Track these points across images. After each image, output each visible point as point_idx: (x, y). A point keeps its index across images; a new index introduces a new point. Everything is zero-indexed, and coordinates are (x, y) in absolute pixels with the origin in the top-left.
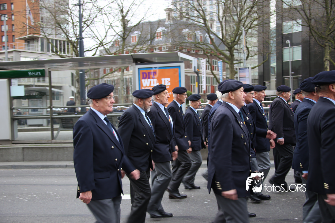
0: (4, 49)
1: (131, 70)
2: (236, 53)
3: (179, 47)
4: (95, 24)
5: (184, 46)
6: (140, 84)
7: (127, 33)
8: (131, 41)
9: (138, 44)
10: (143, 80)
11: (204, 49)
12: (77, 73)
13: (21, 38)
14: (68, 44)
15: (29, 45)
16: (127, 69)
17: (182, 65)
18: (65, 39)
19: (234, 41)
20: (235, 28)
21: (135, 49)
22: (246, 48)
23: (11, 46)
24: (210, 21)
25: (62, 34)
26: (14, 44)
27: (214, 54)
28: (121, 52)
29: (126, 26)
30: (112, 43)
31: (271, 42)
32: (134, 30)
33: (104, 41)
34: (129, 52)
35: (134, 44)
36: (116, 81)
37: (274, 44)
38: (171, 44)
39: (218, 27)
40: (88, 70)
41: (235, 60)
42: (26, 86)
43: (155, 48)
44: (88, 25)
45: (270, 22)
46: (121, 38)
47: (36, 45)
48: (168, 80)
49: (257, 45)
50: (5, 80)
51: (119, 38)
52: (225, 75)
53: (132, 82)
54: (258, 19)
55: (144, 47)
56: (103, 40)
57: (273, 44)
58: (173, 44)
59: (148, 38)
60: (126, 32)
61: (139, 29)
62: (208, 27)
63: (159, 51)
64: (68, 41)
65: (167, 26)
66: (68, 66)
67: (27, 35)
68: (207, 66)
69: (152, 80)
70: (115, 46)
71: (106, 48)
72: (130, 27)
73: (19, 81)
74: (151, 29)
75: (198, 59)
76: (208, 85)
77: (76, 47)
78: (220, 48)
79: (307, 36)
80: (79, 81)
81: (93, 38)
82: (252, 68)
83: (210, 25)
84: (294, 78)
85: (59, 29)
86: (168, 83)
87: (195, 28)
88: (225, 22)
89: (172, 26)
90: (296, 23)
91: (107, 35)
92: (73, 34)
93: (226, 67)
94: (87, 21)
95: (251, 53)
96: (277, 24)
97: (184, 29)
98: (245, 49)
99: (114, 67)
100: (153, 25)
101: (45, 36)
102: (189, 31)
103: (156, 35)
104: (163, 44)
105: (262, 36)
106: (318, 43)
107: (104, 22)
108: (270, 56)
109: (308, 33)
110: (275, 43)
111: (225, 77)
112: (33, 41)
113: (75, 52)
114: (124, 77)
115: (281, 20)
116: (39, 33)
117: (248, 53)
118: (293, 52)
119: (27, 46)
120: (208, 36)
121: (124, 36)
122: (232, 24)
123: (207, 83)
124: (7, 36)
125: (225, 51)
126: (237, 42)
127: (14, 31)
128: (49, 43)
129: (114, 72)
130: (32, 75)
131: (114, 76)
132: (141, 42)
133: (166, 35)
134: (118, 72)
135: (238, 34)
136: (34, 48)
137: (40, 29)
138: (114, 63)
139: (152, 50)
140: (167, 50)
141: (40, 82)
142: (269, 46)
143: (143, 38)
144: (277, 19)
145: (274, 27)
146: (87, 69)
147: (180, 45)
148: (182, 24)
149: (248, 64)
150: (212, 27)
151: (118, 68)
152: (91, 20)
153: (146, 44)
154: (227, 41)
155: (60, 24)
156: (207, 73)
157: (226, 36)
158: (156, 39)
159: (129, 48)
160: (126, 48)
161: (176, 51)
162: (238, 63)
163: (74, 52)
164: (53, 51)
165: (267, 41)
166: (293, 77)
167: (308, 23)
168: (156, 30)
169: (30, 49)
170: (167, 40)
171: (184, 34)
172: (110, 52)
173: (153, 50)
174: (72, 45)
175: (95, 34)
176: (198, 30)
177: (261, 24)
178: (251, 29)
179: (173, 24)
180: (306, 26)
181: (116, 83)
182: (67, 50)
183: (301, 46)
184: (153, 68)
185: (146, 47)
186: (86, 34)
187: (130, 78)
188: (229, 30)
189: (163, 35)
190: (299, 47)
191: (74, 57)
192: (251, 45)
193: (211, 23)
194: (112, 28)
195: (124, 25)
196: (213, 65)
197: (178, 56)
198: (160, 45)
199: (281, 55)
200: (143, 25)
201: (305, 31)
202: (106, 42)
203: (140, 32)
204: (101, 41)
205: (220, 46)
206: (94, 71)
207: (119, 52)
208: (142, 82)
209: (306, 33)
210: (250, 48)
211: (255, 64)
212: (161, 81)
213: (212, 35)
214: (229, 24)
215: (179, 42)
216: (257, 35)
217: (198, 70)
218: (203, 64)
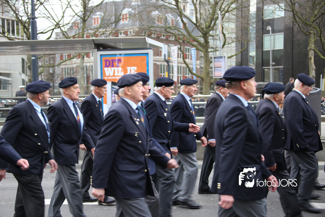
1: (92, 57)
2: (212, 40)
3: (148, 32)
5: (153, 31)
6: (102, 73)
7: (88, 13)
8: (92, 24)
9: (100, 27)
10: (106, 69)
11: (176, 35)
12: (29, 59)
14: (17, 24)
16: (88, 55)
17: (151, 52)
18: (14, 19)
19: (209, 26)
20: (211, 12)
21: (97, 33)
22: (222, 35)
24: (183, 2)
25: (9, 12)
27: (186, 40)
28: (81, 36)
29: (87, 5)
30: (70, 25)
31: (251, 28)
32: (96, 11)
33: (60, 23)
34: (90, 36)
35: (96, 26)
36: (75, 69)
37: (254, 30)
38: (139, 28)
39: (193, 10)
40: (41, 56)
41: (210, 47)
43: (120, 32)
44: (42, 2)
45: (249, 6)
46: (81, 20)
48: (134, 69)
49: (235, 31)
51: (78, 19)
52: (198, 65)
53: (93, 70)
54: (236, 2)
55: (108, 31)
56: (59, 21)
57: (252, 30)
58: (141, 28)
59: (112, 20)
60: (86, 13)
61: (101, 10)
62: (181, 9)
63: (124, 35)
64: (18, 20)
65: (134, 7)
66: (17, 51)
68: (178, 53)
69: (116, 69)
70: (74, 28)
71: (64, 30)
72: (91, 7)
74: (116, 10)
75: (169, 45)
76: (179, 75)
77: (28, 28)
78: (194, 34)
79: (290, 23)
80: (32, 68)
81: (47, 18)
82: (229, 58)
83: (182, 8)
84: (275, 69)
85: (7, 6)
87: (166, 10)
88: (200, 5)
89: (139, 7)
90: (278, 7)
91: (64, 15)
92: (24, 13)
93: (200, 55)
95: (228, 40)
96: (258, 8)
97: (154, 10)
98: (221, 35)
99: (72, 53)
100: (118, 5)
102: (159, 14)
103: (121, 17)
104: (129, 28)
105: (241, 21)
106: (302, 30)
108: (249, 44)
109: (292, 19)
110: (255, 29)
111: (198, 67)
113: (26, 34)
114: (84, 64)
115: (262, 4)
117: (224, 40)
118: (274, 40)
120: (180, 19)
121: (84, 17)
122: (208, 7)
123: (178, 73)
125: (199, 38)
126: (213, 27)
129: (73, 58)
131: (73, 63)
132: (104, 24)
133: (133, 18)
134: (77, 59)
135: (213, 19)
138: (73, 49)
139: (117, 35)
140: (134, 35)
142: (248, 33)
143: (107, 20)
144: (258, 3)
145: (254, 12)
146: (41, 55)
147: (148, 29)
148: (151, 6)
149: (224, 53)
150: (185, 10)
151: (77, 54)
153: (110, 28)
154: (202, 26)
156: (179, 62)
157: (200, 21)
158: (122, 22)
159: (90, 31)
160: (87, 32)
161: (144, 36)
163: (25, 34)
165: (246, 27)
166: (274, 68)
167: (292, 7)
168: (122, 12)
170: (133, 24)
171: (154, 17)
172: (68, 35)
173: (118, 34)
174: (23, 25)
175: (50, 14)
176: (168, 12)
177: (240, 8)
178: (229, 13)
179: (141, 5)
180: (289, 11)
181: (74, 71)
182: (17, 31)
183: (283, 33)
184: (118, 55)
185: (110, 30)
186: (40, 14)
187: (91, 66)
188: (203, 13)
189: (129, 18)
190: (281, 34)
191: (25, 39)
192: (228, 31)
193: (184, 5)
194: (70, 8)
195: (85, 4)
196: (185, 53)
197: (146, 41)
198: (126, 28)
199: (261, 43)
200: (106, 5)
201: (288, 17)
202: (63, 24)
203: (103, 13)
204: (57, 22)
205: (193, 31)
206: (49, 57)
207: (78, 35)
208: (104, 71)
209: (289, 19)
210: (227, 35)
211: (232, 53)
212: (127, 70)
213: (185, 19)
214: (204, 7)
215: (147, 25)
216: (235, 20)
217: (169, 58)
218: (174, 51)
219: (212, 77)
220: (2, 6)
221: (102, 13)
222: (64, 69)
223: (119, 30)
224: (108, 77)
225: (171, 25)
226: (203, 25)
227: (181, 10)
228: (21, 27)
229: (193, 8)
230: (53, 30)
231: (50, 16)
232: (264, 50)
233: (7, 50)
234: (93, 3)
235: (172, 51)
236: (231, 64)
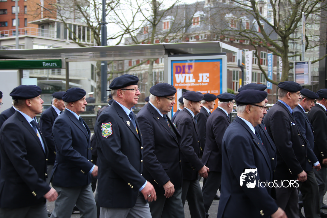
0: (15, 35)
1: (161, 62)
2: (291, 44)
3: (221, 36)
4: (121, 7)
5: (226, 34)
6: (173, 79)
7: (158, 18)
8: (162, 28)
9: (170, 32)
10: (176, 75)
11: (251, 39)
12: (98, 65)
13: (34, 21)
14: (88, 30)
15: (43, 31)
16: (157, 61)
18: (85, 25)
20: (291, 13)
21: (167, 38)
22: (305, 38)
23: (22, 31)
24: (260, 4)
25: (81, 18)
26: (25, 28)
27: (263, 44)
28: (150, 41)
29: (157, 9)
30: (140, 30)
32: (167, 15)
33: (130, 28)
34: (160, 41)
35: (166, 31)
36: (143, 76)
38: (211, 32)
39: (270, 11)
40: (111, 61)
41: (289, 52)
42: (39, 79)
43: (191, 36)
44: (113, 7)
46: (151, 24)
47: (52, 30)
48: (206, 76)
49: (319, 33)
50: (16, 71)
51: (148, 24)
52: (275, 71)
53: (162, 76)
54: (322, 1)
55: (178, 36)
56: (129, 26)
58: (213, 32)
59: (183, 24)
60: (156, 17)
61: (172, 14)
63: (195, 40)
64: (89, 26)
65: (207, 10)
66: (88, 57)
67: (41, 19)
68: (253, 59)
69: (187, 75)
70: (143, 33)
71: (133, 35)
72: (162, 10)
73: (31, 73)
74: (187, 13)
75: (244, 50)
77: (98, 34)
78: (271, 38)
80: (101, 74)
81: (117, 24)
82: (313, 63)
83: (259, 10)
85: (79, 13)
86: (206, 79)
87: (241, 13)
88: (279, 5)
89: (212, 10)
91: (134, 20)
92: (95, 18)
93: (278, 61)
94: (111, 3)
95: (310, 43)
97: (228, 13)
99: (141, 58)
100: (189, 8)
101: (62, 20)
102: (233, 17)
103: (193, 21)
104: (201, 32)
107: (131, 5)
111: (276, 73)
112: (48, 26)
113: (96, 40)
114: (153, 70)
116: (55, 16)
117: (306, 44)
119: (41, 31)
120: (256, 22)
121: (154, 22)
122: (288, 8)
124: (19, 19)
125: (277, 41)
126: (293, 30)
127: (26, 13)
128: (67, 28)
129: (142, 64)
130: (46, 66)
131: (142, 69)
132: (174, 29)
133: (205, 21)
134: (146, 65)
135: (294, 20)
136: (49, 34)
137: (56, 12)
138: (142, 54)
139: (187, 39)
140: (205, 40)
141: (55, 74)
143: (177, 24)
146: (109, 61)
147: (221, 33)
148: (224, 8)
150: (262, 12)
151: (146, 60)
152: (116, 2)
153: (181, 32)
154: (281, 29)
155: (79, 6)
156: (254, 68)
157: (279, 23)
158: (193, 26)
159: (160, 36)
160: (156, 37)
161: (216, 40)
162: (293, 56)
163: (95, 40)
164: (70, 38)
168: (193, 15)
169: (45, 35)
170: (205, 27)
171: (227, 20)
172: (137, 40)
173: (189, 38)
174: (93, 31)
175: (120, 19)
176: (244, 15)
178: (312, 13)
179: (214, 8)
181: (143, 78)
182: (87, 37)
184: (188, 61)
185: (180, 35)
187: (159, 72)
188: (283, 15)
189: (201, 21)
191: (94, 45)
192: (311, 34)
193: (261, 7)
194: (140, 12)
195: (155, 8)
196: (261, 58)
197: (220, 46)
198: (197, 32)
200: (177, 8)
202: (133, 28)
203: (174, 17)
204: (127, 27)
205: (271, 35)
206: (118, 63)
207: (148, 40)
208: (175, 77)
210: (310, 38)
211: (315, 58)
212: (199, 77)
213: (262, 21)
214: (284, 8)
215: (220, 29)
216: (319, 21)
217: (243, 64)
218: (248, 56)
220: (74, 12)
221: (172, 17)
223: (189, 35)
224: (178, 83)
225: (246, 28)
226: (282, 27)
227: (258, 12)
228: (91, 33)
229: (271, 9)
230: (123, 35)
233: (77, 57)
234: (164, 7)
235: (246, 57)
236: (313, 70)
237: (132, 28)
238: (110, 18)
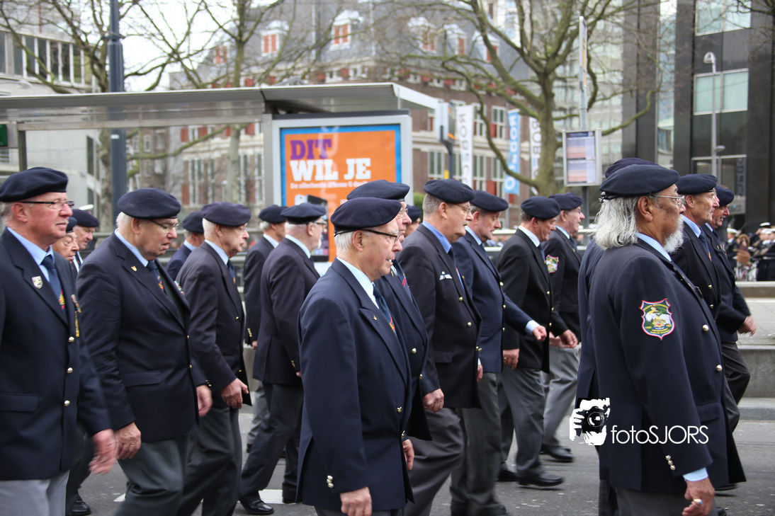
1: (260, 132)
2: (560, 90)
3: (399, 70)
5: (412, 66)
6: (285, 175)
7: (250, 25)
8: (260, 50)
9: (280, 59)
10: (293, 164)
11: (469, 77)
12: (104, 138)
14: (76, 54)
16: (249, 129)
17: (406, 121)
18: (68, 39)
19: (555, 54)
20: (559, 17)
21: (272, 74)
22: (588, 76)
25: (57, 22)
27: (496, 90)
28: (232, 81)
29: (247, 5)
30: (206, 54)
31: (662, 57)
32: (270, 18)
33: (181, 49)
34: (256, 81)
35: (270, 57)
36: (216, 165)
37: (670, 64)
38: (376, 61)
39: (510, 13)
40: (135, 131)
41: (557, 108)
43: (330, 69)
45: (658, 2)
46: (233, 40)
48: (364, 165)
49: (620, 65)
51: (225, 39)
53: (263, 166)
55: (299, 69)
56: (179, 45)
57: (665, 64)
58: (382, 61)
59: (310, 42)
60: (246, 24)
61: (283, 16)
62: (483, 12)
63: (340, 79)
64: (77, 43)
65: (365, 7)
66: (76, 119)
68: (475, 124)
69: (319, 163)
70: (215, 61)
71: (190, 67)
72: (259, 8)
74: (319, 15)
75: (452, 104)
76: (478, 179)
77: (101, 62)
78: (515, 75)
79: (765, 42)
80: (110, 160)
81: (150, 38)
82: (605, 134)
83: (486, 9)
84: (724, 162)
85: (50, 10)
86: (364, 172)
87: (444, 16)
89: (377, 8)
91: (192, 30)
92: (92, 25)
95: (601, 89)
96: (680, 7)
97: (414, 16)
98: (585, 77)
99: (211, 123)
101: (9, 27)
102: (427, 24)
103: (333, 33)
104: (353, 60)
105: (635, 41)
108: (657, 98)
109: (769, 33)
110: (672, 61)
113: (98, 77)
114: (241, 152)
117: (592, 90)
118: (723, 87)
120: (481, 38)
121: (241, 34)
122: (551, 6)
123: (475, 174)
125: (528, 83)
126: (564, 57)
128: (21, 47)
129: (212, 136)
131: (212, 148)
132: (288, 52)
133: (362, 35)
134: (223, 138)
135: (565, 35)
138: (212, 113)
139: (321, 78)
140: (363, 78)
142: (654, 70)
143: (296, 41)
145: (671, 16)
146: (132, 128)
147: (400, 64)
148: (406, 4)
149: (593, 122)
150: (494, 13)
151: (223, 126)
153: (305, 60)
154: (536, 55)
156: (477, 145)
157: (532, 41)
158: (333, 46)
159: (255, 70)
160: (246, 71)
161: (389, 80)
162: (564, 118)
163: (94, 78)
164: (31, 72)
165: (649, 55)
166: (723, 160)
167: (771, 4)
168: (334, 20)
170: (362, 50)
171: (414, 33)
172: (199, 79)
173: (324, 75)
174: (89, 56)
175: (156, 27)
176: (451, 20)
177: (635, 7)
178: (605, 19)
179: (382, 3)
180: (763, 12)
181: (216, 169)
182: (75, 71)
183: (746, 70)
184: (324, 129)
185: (303, 67)
186: (131, 27)
187: (256, 155)
188: (540, 22)
189: (352, 35)
190: (741, 72)
191: (94, 90)
192: (604, 67)
193: (490, 3)
194: (205, 11)
195: (242, 3)
196: (493, 122)
197: (394, 94)
198: (345, 61)
199: (689, 97)
200: (295, 3)
201: (761, 27)
202: (190, 50)
203: (287, 24)
204: (174, 46)
205: (514, 67)
206: (154, 133)
207: (226, 79)
208: (290, 168)
209: (764, 33)
210: (601, 76)
211: (612, 122)
212: (346, 166)
213: (493, 36)
214: (542, 5)
215: (397, 54)
216: (620, 37)
217: (451, 136)
218: (465, 118)
219: (562, 182)
221: (285, 23)
222: (190, 165)
223: (326, 67)
224: (298, 183)
225: (457, 53)
226: (538, 51)
227: (484, 14)
228: (85, 60)
229: (513, 8)
230: (163, 66)
231: (155, 31)
232: (696, 114)
233: (51, 118)
235: (458, 119)
236: (610, 150)
237: (187, 50)
238: (132, 25)
